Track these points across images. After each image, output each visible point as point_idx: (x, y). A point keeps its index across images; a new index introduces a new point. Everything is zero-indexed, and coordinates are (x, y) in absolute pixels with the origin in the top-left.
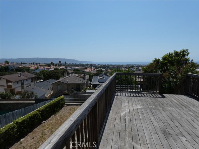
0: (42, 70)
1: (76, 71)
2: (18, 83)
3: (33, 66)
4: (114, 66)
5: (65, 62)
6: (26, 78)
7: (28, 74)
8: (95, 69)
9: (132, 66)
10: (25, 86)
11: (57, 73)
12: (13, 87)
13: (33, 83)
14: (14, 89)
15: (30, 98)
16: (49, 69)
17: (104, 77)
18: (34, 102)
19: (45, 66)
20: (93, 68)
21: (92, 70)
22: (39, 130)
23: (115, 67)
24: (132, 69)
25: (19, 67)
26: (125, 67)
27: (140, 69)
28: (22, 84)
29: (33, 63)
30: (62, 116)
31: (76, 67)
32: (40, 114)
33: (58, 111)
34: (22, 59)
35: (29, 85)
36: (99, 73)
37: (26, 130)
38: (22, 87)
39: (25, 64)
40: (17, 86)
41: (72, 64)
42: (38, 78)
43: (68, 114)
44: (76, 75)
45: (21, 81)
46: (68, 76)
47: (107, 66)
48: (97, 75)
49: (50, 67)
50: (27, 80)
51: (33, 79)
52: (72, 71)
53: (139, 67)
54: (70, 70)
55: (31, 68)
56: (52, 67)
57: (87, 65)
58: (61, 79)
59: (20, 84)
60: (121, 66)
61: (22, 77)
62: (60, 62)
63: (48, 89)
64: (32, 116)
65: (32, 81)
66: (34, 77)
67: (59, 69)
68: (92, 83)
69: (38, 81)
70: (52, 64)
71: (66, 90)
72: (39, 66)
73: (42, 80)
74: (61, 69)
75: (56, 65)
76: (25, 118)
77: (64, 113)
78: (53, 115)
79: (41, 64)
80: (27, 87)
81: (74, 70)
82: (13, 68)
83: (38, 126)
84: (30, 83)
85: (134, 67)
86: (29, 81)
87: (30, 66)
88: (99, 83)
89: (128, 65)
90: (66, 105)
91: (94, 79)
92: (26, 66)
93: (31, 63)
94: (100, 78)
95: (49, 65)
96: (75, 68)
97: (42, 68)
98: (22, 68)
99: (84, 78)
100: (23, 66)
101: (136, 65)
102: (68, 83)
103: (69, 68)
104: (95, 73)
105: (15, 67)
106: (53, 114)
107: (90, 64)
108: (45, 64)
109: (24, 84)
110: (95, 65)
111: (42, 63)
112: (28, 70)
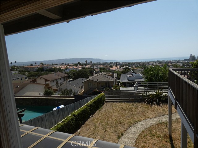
0: (71, 70)
1: (102, 70)
2: (53, 82)
3: (63, 66)
4: (139, 63)
5: (91, 62)
6: (59, 77)
7: (61, 73)
8: (120, 68)
9: (160, 63)
10: (59, 85)
11: (86, 72)
12: (50, 85)
13: (65, 82)
14: (51, 87)
15: (69, 95)
16: (77, 68)
17: (132, 75)
18: (74, 98)
19: (73, 66)
20: (118, 66)
21: (118, 68)
22: (90, 123)
23: (141, 64)
24: (160, 66)
25: (52, 68)
26: (152, 64)
27: (169, 65)
28: (57, 83)
29: (63, 64)
30: (106, 111)
31: (102, 66)
32: (89, 109)
33: (101, 107)
34: (52, 60)
35: (62, 83)
36: (126, 71)
37: (81, 122)
38: (57, 85)
39: (56, 65)
40: (53, 85)
41: (97, 63)
42: (69, 77)
43: (111, 110)
44: (105, 73)
45: (56, 80)
46: (97, 75)
47: (132, 64)
48: (124, 73)
49: (77, 67)
50: (60, 79)
51: (65, 78)
52: (99, 70)
53: (168, 63)
54: (97, 69)
55: (61, 68)
56: (79, 67)
57: (111, 63)
58: (90, 78)
59: (55, 83)
60: (147, 63)
61: (57, 77)
62: (86, 61)
63: (79, 87)
64: (84, 110)
65: (64, 80)
66: (66, 77)
67: (86, 68)
68: (122, 80)
69: (69, 80)
70: (79, 64)
71: (96, 88)
72: (68, 66)
73: (72, 79)
74: (88, 68)
75: (83, 65)
76: (79, 112)
77: (107, 109)
78: (98, 111)
79: (69, 65)
80: (61, 85)
81: (100, 69)
82: (47, 69)
83: (88, 120)
84: (63, 82)
85: (162, 63)
86: (62, 80)
87: (61, 67)
88: (129, 80)
89: (155, 62)
90: (106, 101)
91: (122, 77)
92: (58, 67)
93: (61, 64)
94: (130, 76)
95: (76, 65)
96: (100, 67)
97: (71, 68)
98: (55, 68)
99: (113, 76)
100: (55, 66)
101: (164, 61)
102: (98, 81)
103: (95, 67)
104: (122, 71)
105: (49, 68)
106: (98, 109)
107: (114, 62)
108: (72, 64)
109: (59, 82)
110: (120, 63)
111: (70, 63)
112: (60, 70)
